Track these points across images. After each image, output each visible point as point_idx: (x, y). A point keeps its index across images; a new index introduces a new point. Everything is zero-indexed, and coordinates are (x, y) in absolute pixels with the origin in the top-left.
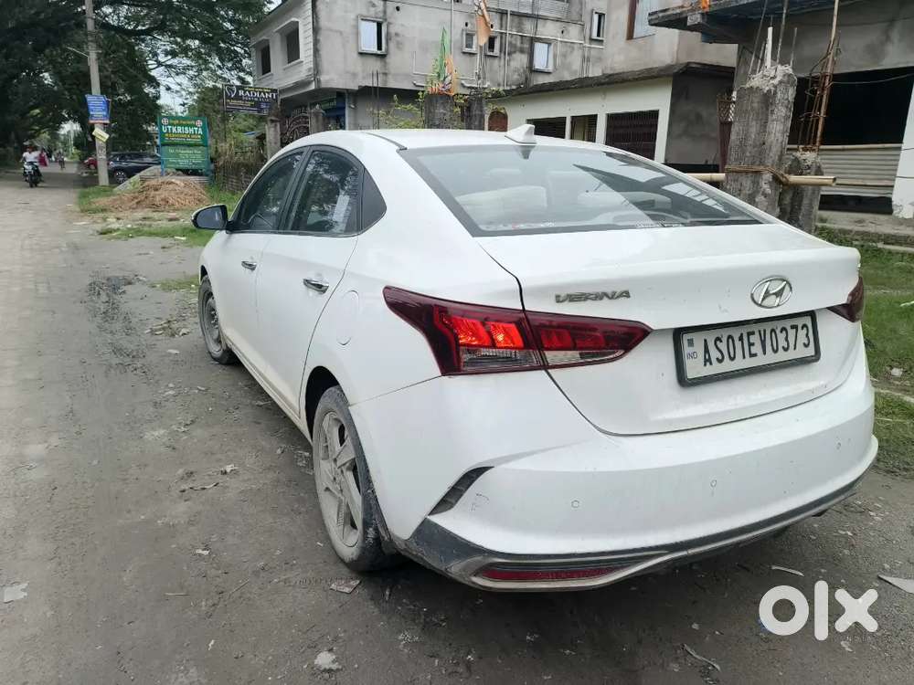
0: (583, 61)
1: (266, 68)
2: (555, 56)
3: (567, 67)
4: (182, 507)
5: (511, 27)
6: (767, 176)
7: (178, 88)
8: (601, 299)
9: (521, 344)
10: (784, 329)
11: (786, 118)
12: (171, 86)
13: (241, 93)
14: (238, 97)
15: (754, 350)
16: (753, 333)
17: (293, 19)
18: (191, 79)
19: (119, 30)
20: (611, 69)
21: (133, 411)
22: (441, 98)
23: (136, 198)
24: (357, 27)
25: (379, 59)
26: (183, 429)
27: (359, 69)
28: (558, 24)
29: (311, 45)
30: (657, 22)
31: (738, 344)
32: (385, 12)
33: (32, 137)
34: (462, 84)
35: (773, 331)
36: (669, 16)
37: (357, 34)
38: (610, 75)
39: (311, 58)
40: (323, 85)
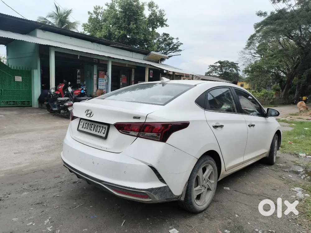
10: (100, 127)
15: (91, 129)
16: (93, 125)
31: (89, 126)
35: (97, 126)
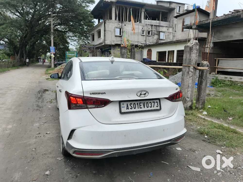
0: (173, 37)
1: (93, 40)
2: (166, 36)
3: (169, 38)
4: (34, 140)
5: (154, 29)
6: (192, 67)
7: (74, 44)
8: (99, 94)
9: (83, 103)
10: (150, 103)
11: (197, 53)
12: (72, 44)
13: (86, 46)
14: (85, 47)
15: (141, 107)
16: (141, 103)
17: (100, 28)
18: (77, 42)
19: (61, 31)
20: (178, 39)
21: (34, 119)
22: (124, 48)
23: (58, 71)
24: (115, 30)
25: (120, 37)
26: (43, 124)
27: (115, 40)
28: (167, 28)
29: (104, 34)
30: (185, 28)
31: (137, 105)
32: (122, 26)
33: (40, 56)
34: (141, 43)
35: (147, 103)
36: (188, 26)
37: (115, 31)
38: (178, 40)
39: (103, 37)
40: (106, 44)
